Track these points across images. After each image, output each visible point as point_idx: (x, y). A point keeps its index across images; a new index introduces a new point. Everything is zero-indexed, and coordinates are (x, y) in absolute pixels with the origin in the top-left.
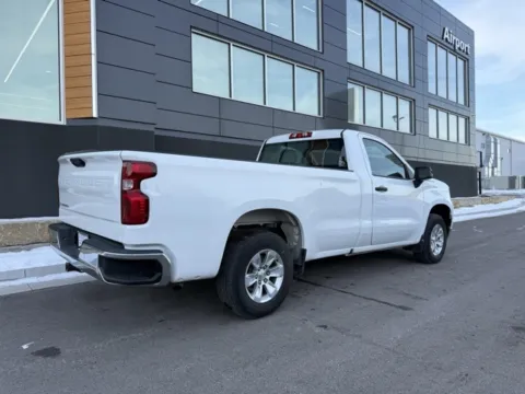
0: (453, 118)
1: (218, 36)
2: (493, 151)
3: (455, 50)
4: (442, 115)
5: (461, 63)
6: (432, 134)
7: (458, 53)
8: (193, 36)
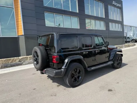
0: (117, 25)
1: (51, 12)
4: (114, 24)
5: (119, 10)
7: (118, 7)
8: (45, 13)
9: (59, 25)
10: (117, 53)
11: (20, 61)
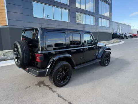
0: (105, 20)
1: (40, 2)
2: (119, 28)
3: (106, 2)
4: (103, 20)
5: (108, 5)
6: (100, 25)
7: (107, 3)
8: (33, 2)
9: (48, 16)
10: (106, 50)
11: (4, 56)
